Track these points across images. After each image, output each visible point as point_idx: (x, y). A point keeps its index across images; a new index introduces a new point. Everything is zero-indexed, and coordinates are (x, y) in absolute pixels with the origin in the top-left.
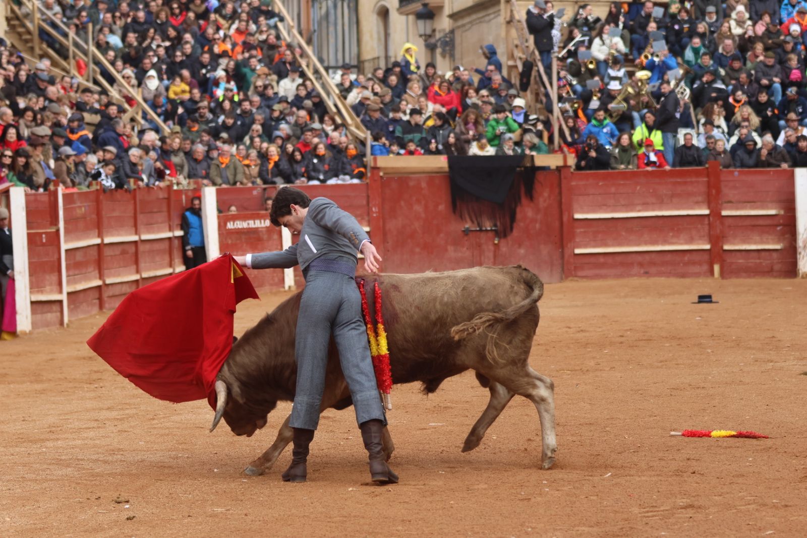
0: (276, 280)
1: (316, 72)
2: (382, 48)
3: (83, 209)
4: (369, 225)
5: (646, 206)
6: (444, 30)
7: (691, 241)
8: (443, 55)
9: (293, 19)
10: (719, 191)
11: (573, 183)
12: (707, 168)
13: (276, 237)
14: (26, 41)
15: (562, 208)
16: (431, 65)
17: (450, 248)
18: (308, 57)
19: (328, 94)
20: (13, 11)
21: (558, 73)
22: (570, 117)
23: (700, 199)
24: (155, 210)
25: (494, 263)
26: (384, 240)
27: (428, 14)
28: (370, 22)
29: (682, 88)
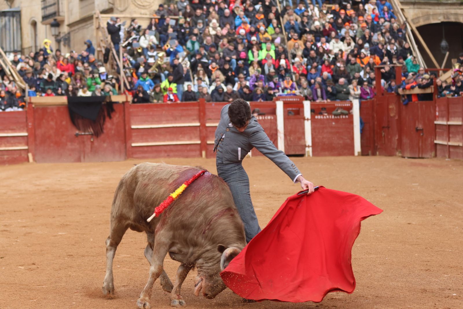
2: (33, 42)
4: (27, 131)
5: (168, 121)
6: (64, 33)
7: (191, 139)
8: (65, 45)
10: (205, 114)
11: (131, 110)
12: (199, 102)
15: (125, 123)
16: (58, 50)
17: (69, 144)
19: (6, 65)
21: (123, 54)
22: (129, 76)
23: (195, 117)
25: (91, 151)
26: (35, 140)
27: (57, 24)
28: (27, 29)
29: (186, 61)
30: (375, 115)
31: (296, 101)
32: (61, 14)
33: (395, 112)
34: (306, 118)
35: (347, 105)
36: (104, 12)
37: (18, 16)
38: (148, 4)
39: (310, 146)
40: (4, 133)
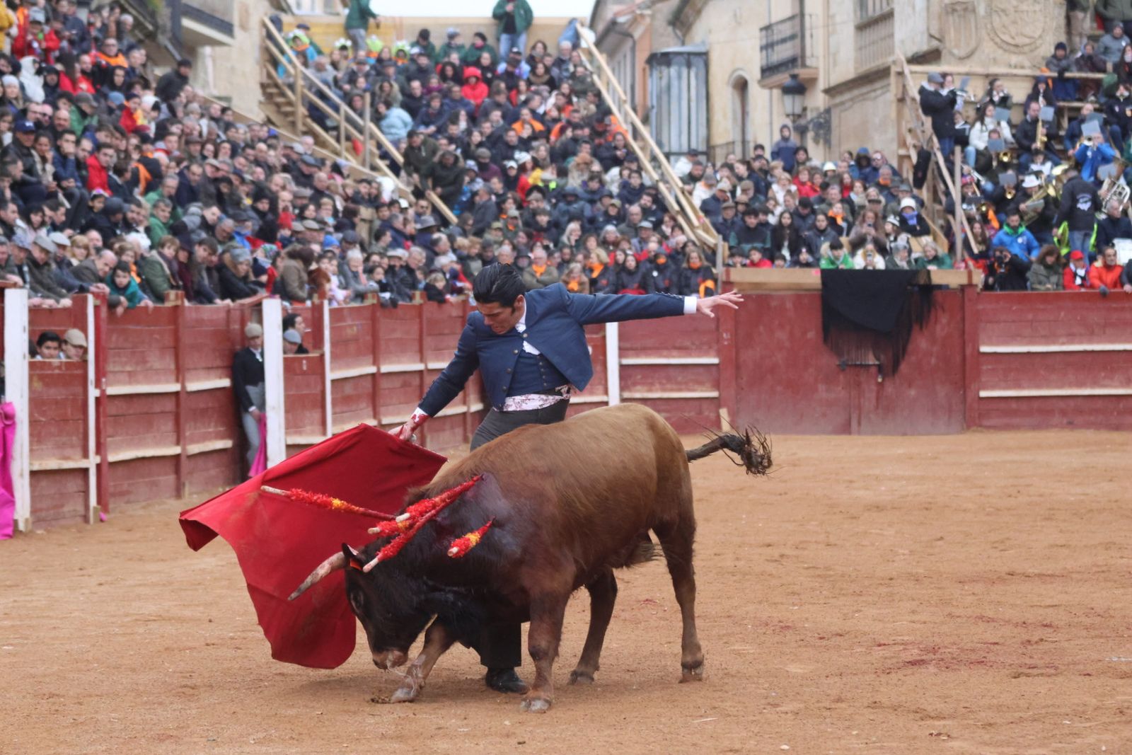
1: (654, 159)
2: (738, 130)
3: (355, 328)
4: (719, 354)
5: (1072, 338)
6: (817, 109)
8: (816, 141)
9: (625, 92)
11: (980, 307)
14: (286, 114)
15: (965, 339)
16: (802, 148)
17: (821, 387)
18: (643, 139)
19: (669, 187)
20: (269, 76)
21: (962, 169)
22: (976, 222)
24: (446, 331)
25: (877, 408)
26: (737, 376)
27: (798, 88)
28: (724, 97)
32: (808, 62)
36: (917, 59)
37: (702, 65)
38: (1027, 41)
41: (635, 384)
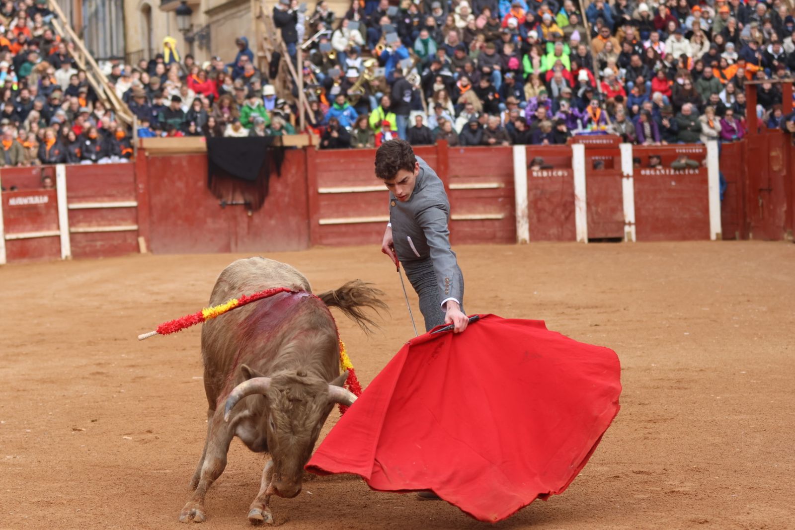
0: (54, 250)
1: (88, 63)
2: (146, 42)
4: (137, 199)
6: (200, 25)
8: (201, 47)
9: (66, 16)
10: (447, 167)
11: (318, 161)
12: (436, 147)
13: (53, 211)
15: (308, 183)
16: (190, 56)
17: (209, 220)
18: (80, 49)
19: (98, 82)
21: (303, 63)
22: (314, 102)
25: (248, 233)
26: (150, 214)
27: (187, 11)
28: (135, 18)
29: (413, 75)
30: (746, 169)
31: (607, 144)
33: (781, 163)
34: (625, 174)
35: (697, 151)
39: (633, 224)
40: (96, 201)
41: (79, 222)
